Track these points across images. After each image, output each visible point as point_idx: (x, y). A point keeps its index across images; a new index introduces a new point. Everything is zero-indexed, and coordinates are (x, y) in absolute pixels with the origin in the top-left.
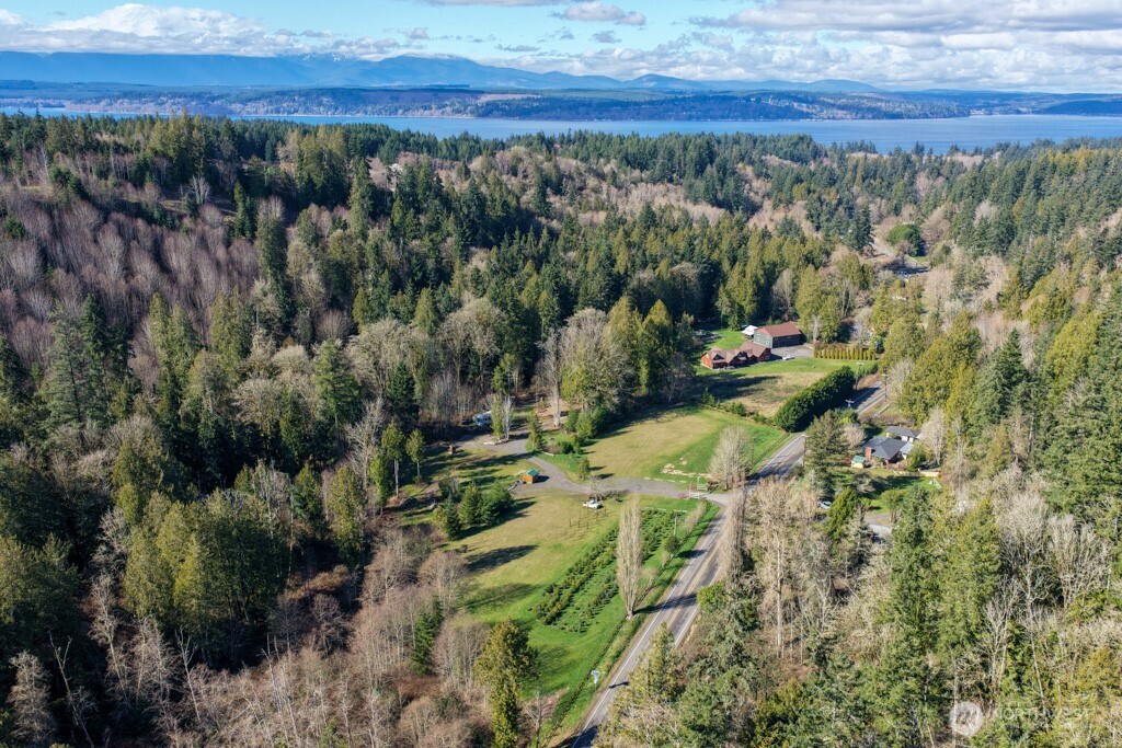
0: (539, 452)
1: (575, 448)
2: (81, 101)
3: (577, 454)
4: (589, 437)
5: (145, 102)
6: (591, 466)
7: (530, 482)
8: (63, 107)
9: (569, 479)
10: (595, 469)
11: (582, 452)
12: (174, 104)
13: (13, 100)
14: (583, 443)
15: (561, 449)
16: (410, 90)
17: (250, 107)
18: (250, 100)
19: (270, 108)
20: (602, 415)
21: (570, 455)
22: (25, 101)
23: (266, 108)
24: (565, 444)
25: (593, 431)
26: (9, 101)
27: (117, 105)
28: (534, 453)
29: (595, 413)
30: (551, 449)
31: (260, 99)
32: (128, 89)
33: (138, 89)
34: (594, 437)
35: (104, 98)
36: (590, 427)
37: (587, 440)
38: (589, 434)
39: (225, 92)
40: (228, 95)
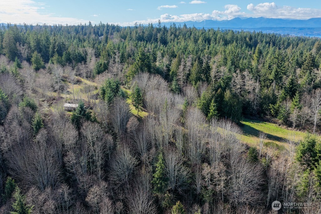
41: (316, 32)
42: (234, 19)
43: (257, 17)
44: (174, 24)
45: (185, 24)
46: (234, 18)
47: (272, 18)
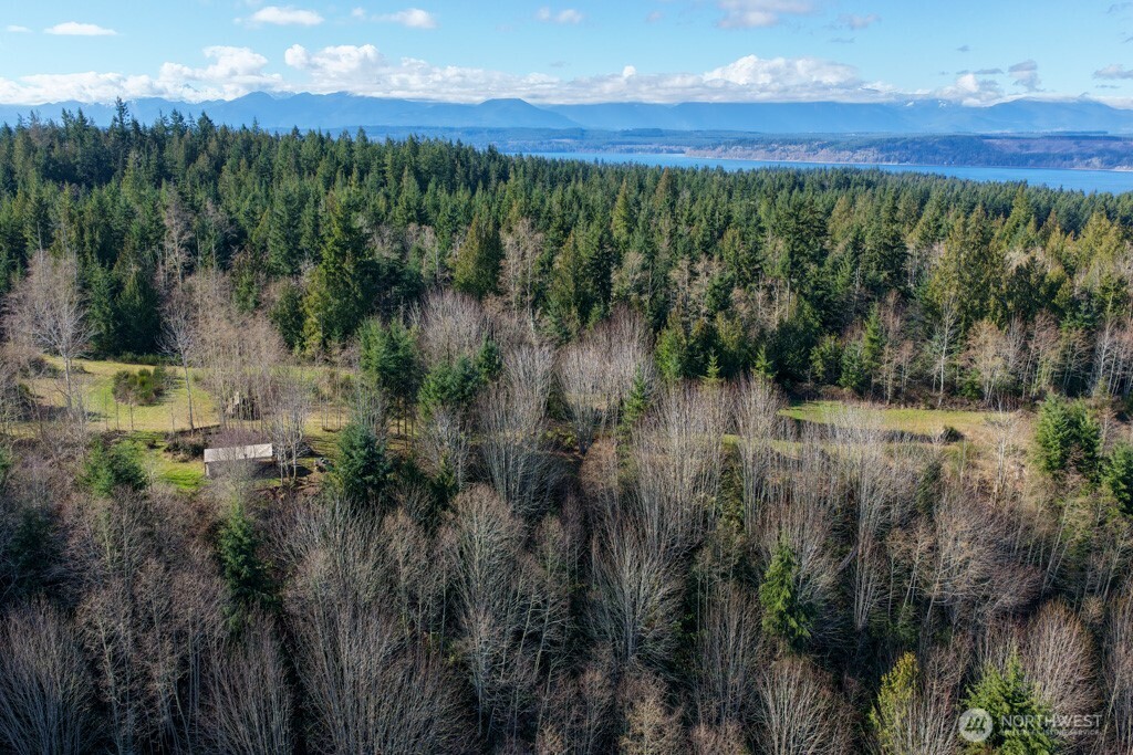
2: (699, 147)
5: (757, 149)
8: (683, 152)
12: (784, 151)
13: (644, 147)
16: (1042, 138)
17: (859, 155)
18: (860, 148)
19: (880, 156)
22: (653, 147)
23: (876, 156)
26: (639, 147)
27: (731, 151)
31: (870, 146)
32: (740, 136)
33: (749, 136)
35: (720, 144)
39: (833, 139)
40: (837, 142)
41: (515, 143)
42: (247, 96)
43: (325, 93)
44: (175, 113)
45: (204, 114)
46: (248, 93)
47: (372, 98)
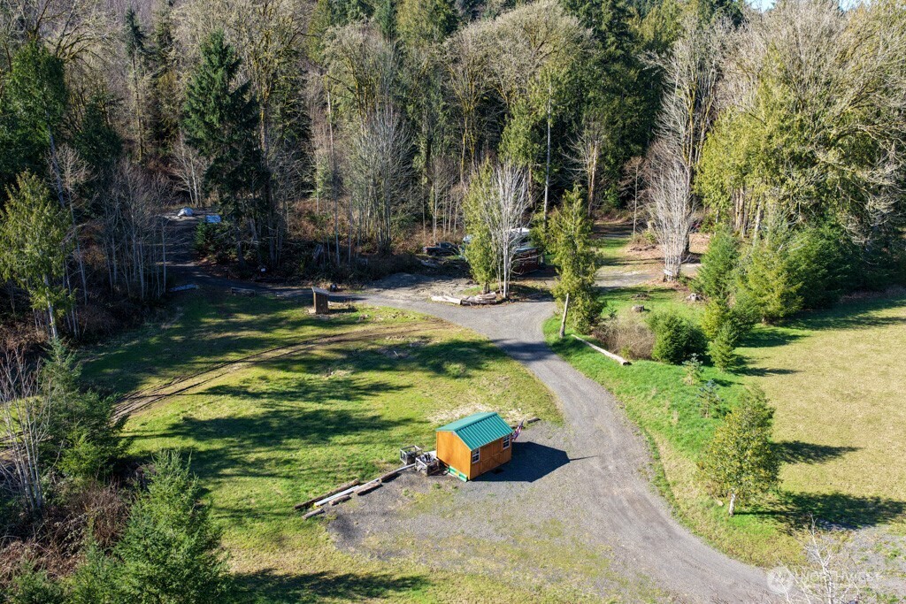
0: (578, 346)
1: (715, 348)
3: (718, 372)
4: (772, 319)
6: (780, 433)
7: (460, 470)
9: (663, 484)
10: (798, 451)
11: (740, 367)
14: (745, 335)
15: (659, 341)
20: (822, 256)
21: (688, 371)
24: (675, 327)
25: (786, 298)
28: (565, 347)
29: (800, 243)
30: (621, 338)
34: (789, 320)
36: (779, 286)
37: (761, 326)
38: (774, 305)
